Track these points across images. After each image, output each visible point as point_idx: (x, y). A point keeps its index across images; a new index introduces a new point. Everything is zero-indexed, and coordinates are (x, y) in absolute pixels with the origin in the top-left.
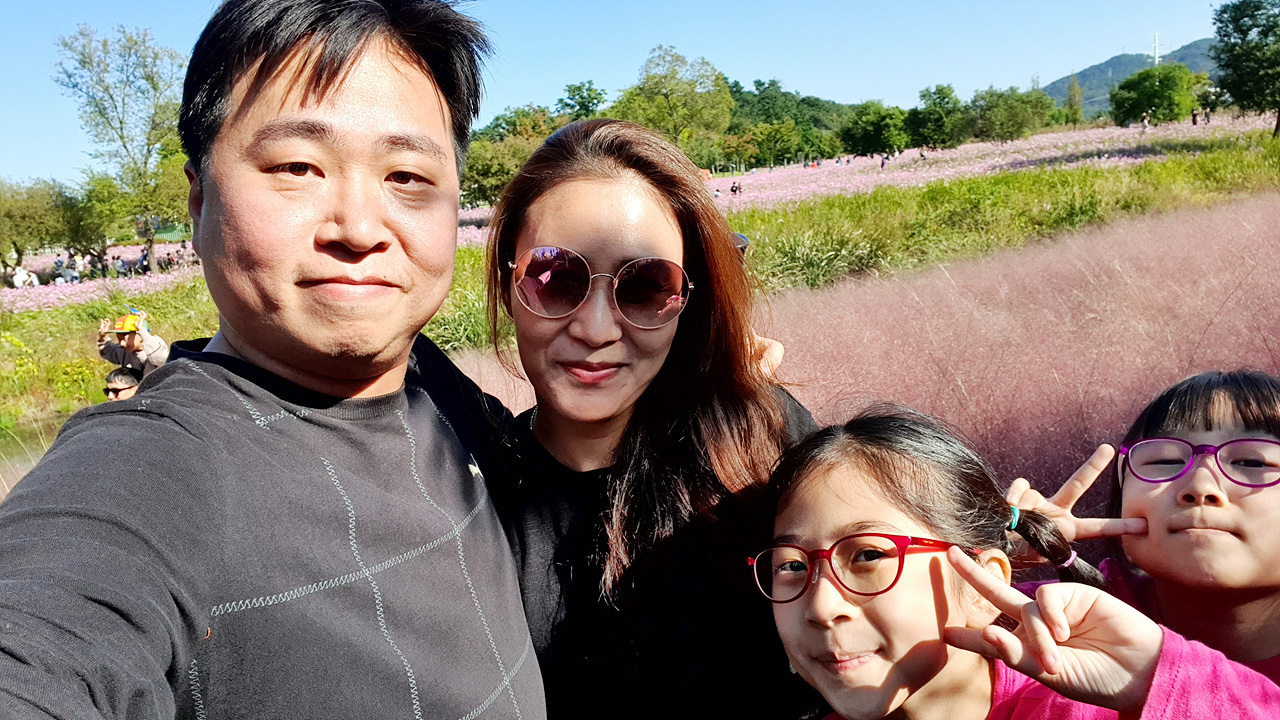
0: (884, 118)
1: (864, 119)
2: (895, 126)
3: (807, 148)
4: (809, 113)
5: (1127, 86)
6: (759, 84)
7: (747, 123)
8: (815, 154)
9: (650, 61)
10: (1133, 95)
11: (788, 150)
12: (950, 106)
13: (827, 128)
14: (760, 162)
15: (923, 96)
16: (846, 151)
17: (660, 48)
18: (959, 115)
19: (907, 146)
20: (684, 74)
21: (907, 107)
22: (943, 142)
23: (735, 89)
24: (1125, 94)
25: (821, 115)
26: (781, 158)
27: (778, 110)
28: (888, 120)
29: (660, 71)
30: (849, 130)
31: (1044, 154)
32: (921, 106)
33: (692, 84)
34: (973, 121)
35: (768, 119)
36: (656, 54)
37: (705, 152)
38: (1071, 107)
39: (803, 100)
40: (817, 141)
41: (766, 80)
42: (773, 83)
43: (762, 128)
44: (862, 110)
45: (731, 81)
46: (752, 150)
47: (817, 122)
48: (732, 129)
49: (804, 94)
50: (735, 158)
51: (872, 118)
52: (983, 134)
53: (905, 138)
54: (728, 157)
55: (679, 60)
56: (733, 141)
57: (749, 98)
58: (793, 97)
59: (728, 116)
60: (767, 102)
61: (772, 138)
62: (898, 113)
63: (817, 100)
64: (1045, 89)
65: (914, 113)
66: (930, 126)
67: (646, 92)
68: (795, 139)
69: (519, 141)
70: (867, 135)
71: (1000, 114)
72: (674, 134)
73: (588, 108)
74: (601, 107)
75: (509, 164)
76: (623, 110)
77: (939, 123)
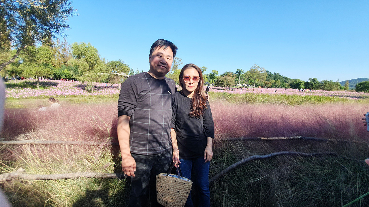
0: (300, 83)
1: (295, 82)
2: (302, 84)
3: (282, 86)
4: (284, 79)
5: (360, 84)
6: (275, 73)
7: (270, 80)
8: (284, 87)
9: (253, 67)
10: (361, 86)
11: (278, 86)
12: (316, 82)
13: (287, 83)
14: (271, 87)
15: (309, 80)
16: (291, 87)
17: (255, 65)
18: (317, 84)
19: (304, 89)
20: (259, 70)
21: (306, 81)
22: (313, 89)
23: (270, 74)
24: (360, 86)
25: (287, 80)
26: (277, 87)
27: (277, 78)
28: (301, 83)
29: (254, 68)
30: (292, 84)
31: (335, 94)
32: (309, 81)
33: (260, 71)
34: (321, 85)
35: (275, 79)
37: (261, 84)
38: (346, 86)
39: (283, 77)
40: (284, 85)
41: (276, 73)
42: (278, 73)
43: (273, 81)
44: (296, 80)
45: (269, 72)
46: (270, 84)
47: (285, 81)
48: (267, 80)
49: (284, 76)
50: (267, 85)
51: (297, 82)
52: (323, 89)
53: (304, 87)
54: (265, 85)
55: (259, 67)
56: (267, 82)
57: (272, 75)
59: (266, 78)
60: (276, 76)
61: (275, 83)
62: (303, 82)
63: (286, 77)
64: (340, 83)
65: (307, 82)
66: (310, 85)
67: (251, 72)
68: (280, 84)
69: (227, 77)
70: (296, 85)
71: (327, 85)
72: (255, 79)
73: (240, 73)
74: (242, 73)
75: (224, 80)
76: (246, 74)
77: (312, 85)
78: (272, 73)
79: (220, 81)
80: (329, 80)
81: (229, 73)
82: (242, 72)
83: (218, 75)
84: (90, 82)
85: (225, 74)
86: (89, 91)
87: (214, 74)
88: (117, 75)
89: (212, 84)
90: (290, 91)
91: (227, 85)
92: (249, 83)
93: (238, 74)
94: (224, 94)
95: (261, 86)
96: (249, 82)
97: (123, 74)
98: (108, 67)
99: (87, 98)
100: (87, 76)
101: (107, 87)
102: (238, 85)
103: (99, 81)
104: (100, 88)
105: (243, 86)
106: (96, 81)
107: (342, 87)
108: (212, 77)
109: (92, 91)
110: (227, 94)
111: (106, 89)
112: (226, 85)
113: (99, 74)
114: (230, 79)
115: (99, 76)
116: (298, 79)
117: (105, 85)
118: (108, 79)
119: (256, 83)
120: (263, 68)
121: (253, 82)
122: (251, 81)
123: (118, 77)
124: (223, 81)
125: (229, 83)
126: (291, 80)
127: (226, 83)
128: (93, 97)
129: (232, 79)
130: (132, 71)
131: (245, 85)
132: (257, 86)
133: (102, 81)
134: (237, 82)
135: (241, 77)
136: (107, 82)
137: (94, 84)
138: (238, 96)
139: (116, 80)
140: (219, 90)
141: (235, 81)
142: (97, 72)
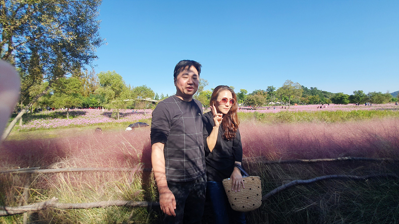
0: (343, 96)
1: (338, 96)
2: (346, 98)
3: (322, 101)
4: (323, 94)
6: (312, 88)
7: (307, 95)
9: (285, 83)
11: (317, 101)
12: (362, 95)
13: (328, 98)
14: (309, 103)
15: (354, 92)
16: (332, 103)
18: (364, 97)
19: (349, 103)
20: (292, 85)
21: (350, 95)
22: (359, 103)
23: (306, 89)
26: (315, 103)
27: (315, 93)
28: (344, 97)
29: (287, 84)
30: (333, 98)
31: (387, 108)
32: (353, 94)
33: (294, 87)
34: (368, 99)
35: (313, 94)
36: (287, 81)
37: (296, 100)
39: (322, 92)
40: (325, 100)
41: (314, 87)
42: (315, 88)
43: (311, 97)
44: (337, 94)
45: (305, 87)
46: (308, 101)
47: (326, 96)
48: (303, 96)
49: (323, 91)
50: (304, 102)
51: (339, 96)
52: (372, 102)
53: (349, 101)
54: (302, 102)
55: (292, 82)
56: (304, 98)
57: (309, 91)
58: (320, 91)
59: (302, 94)
60: (313, 91)
61: (313, 98)
62: (347, 95)
63: (326, 92)
64: (392, 94)
65: (352, 96)
66: (356, 99)
67: (284, 88)
68: (319, 99)
69: (257, 96)
70: (339, 100)
71: (376, 98)
72: (289, 96)
73: (271, 90)
74: (274, 91)
75: (255, 99)
76: (278, 91)
77: (358, 99)
78: (309, 88)
79: (250, 101)
80: (377, 92)
81: (259, 91)
82: (274, 89)
83: (247, 94)
84: (117, 110)
85: (255, 93)
86: (115, 119)
87: (242, 93)
88: (143, 101)
89: (241, 104)
90: (333, 107)
91: (258, 104)
92: (283, 101)
93: (269, 92)
94: (256, 114)
95: (298, 103)
96: (283, 99)
97: (148, 99)
98: (133, 93)
99: (113, 125)
100: (114, 104)
101: (132, 113)
102: (270, 103)
103: (125, 107)
104: (126, 114)
105: (277, 105)
106: (122, 107)
107: (394, 98)
108: (241, 96)
109: (119, 118)
110: (259, 114)
111: (132, 115)
112: (256, 104)
113: (125, 100)
114: (261, 97)
115: (125, 102)
116: (341, 93)
117: (131, 111)
118: (134, 105)
119: (291, 100)
120: (297, 83)
121: (288, 99)
122: (285, 99)
123: (143, 102)
124: (253, 100)
125: (260, 101)
126: (332, 94)
127: (257, 102)
128: (119, 124)
129: (263, 97)
130: (157, 96)
131: (278, 102)
132: (292, 103)
133: (128, 108)
134: (269, 100)
135: (273, 95)
136: (132, 108)
137: (121, 111)
138: (272, 116)
139: (141, 106)
140: (250, 110)
141: (267, 99)
142: (123, 99)
